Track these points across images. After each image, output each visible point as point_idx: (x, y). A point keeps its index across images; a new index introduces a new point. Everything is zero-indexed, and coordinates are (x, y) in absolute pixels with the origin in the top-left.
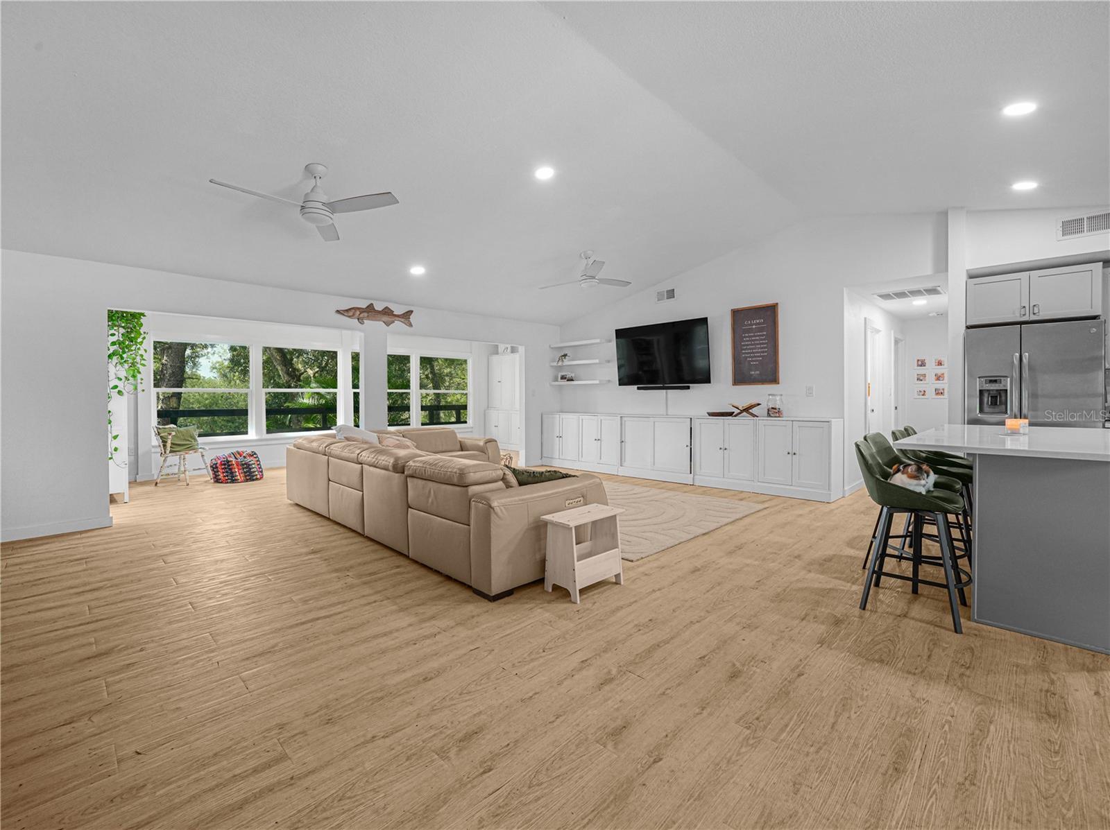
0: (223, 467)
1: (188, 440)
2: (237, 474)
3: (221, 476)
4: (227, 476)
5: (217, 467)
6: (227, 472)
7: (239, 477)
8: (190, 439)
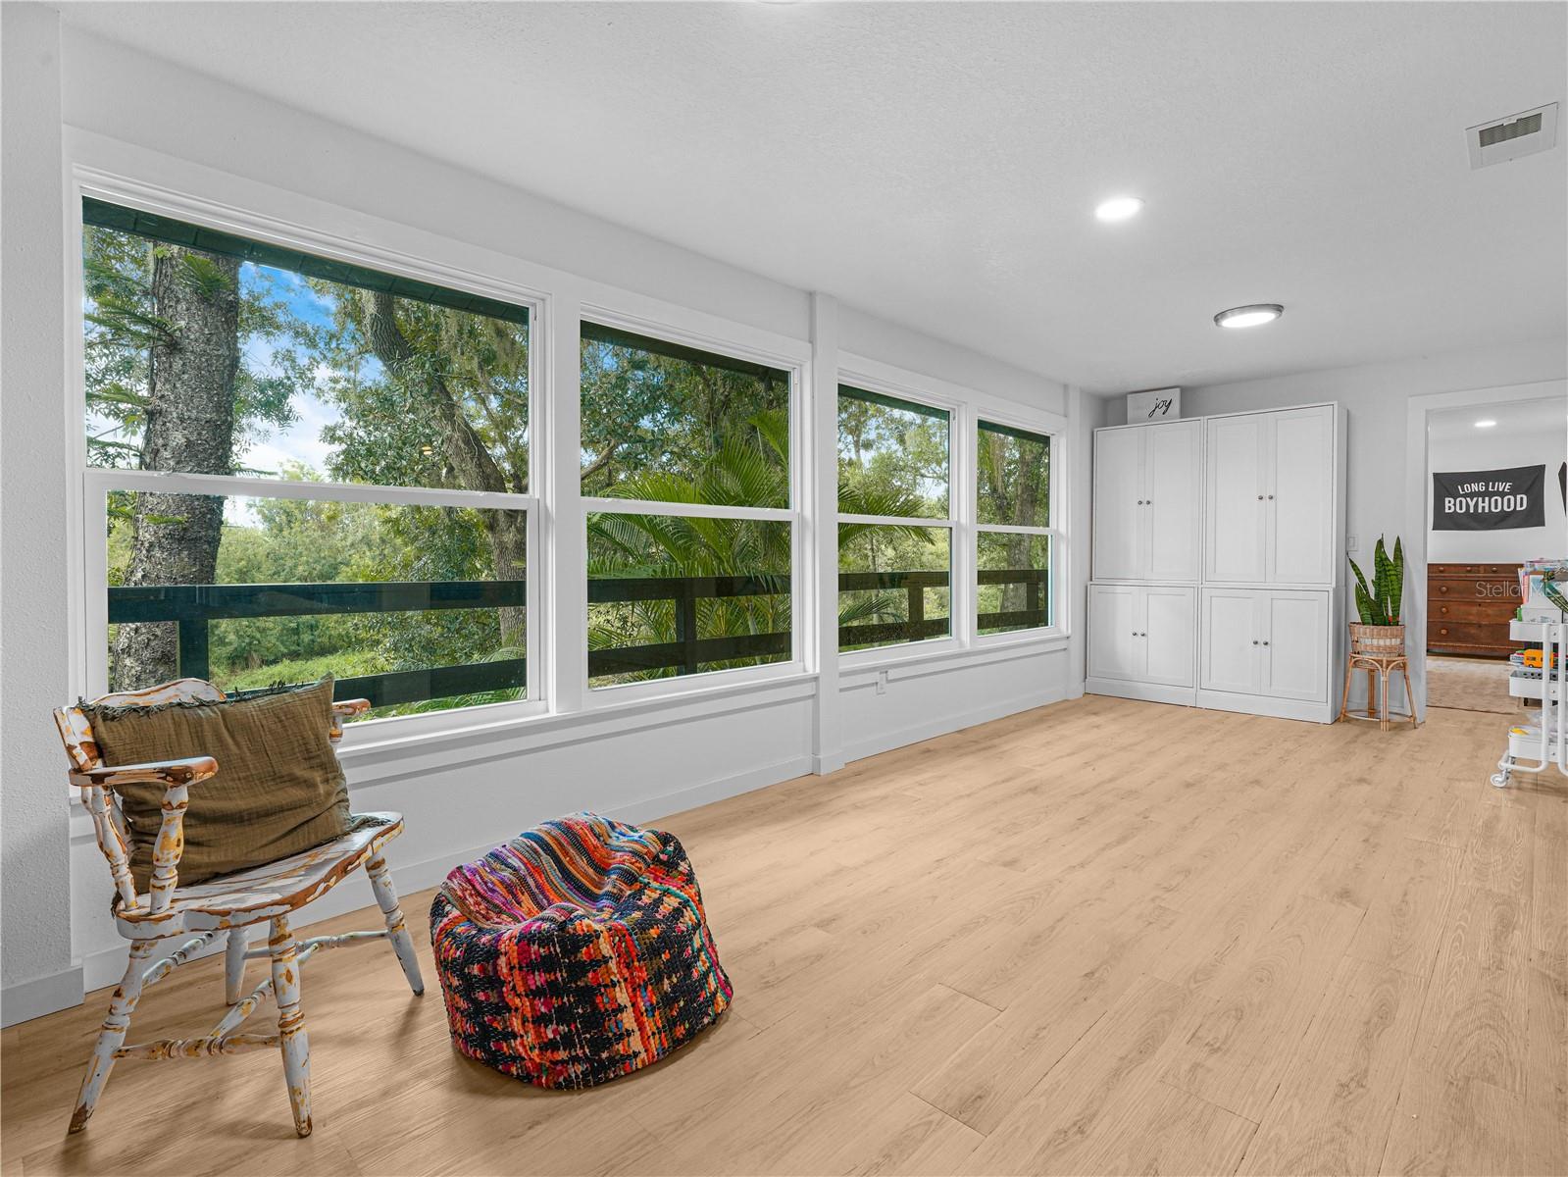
0: (539, 979)
1: (294, 781)
2: (628, 1020)
3: (525, 1043)
4: (567, 1042)
5: (494, 982)
6: (564, 1015)
7: (635, 1043)
8: (299, 772)
